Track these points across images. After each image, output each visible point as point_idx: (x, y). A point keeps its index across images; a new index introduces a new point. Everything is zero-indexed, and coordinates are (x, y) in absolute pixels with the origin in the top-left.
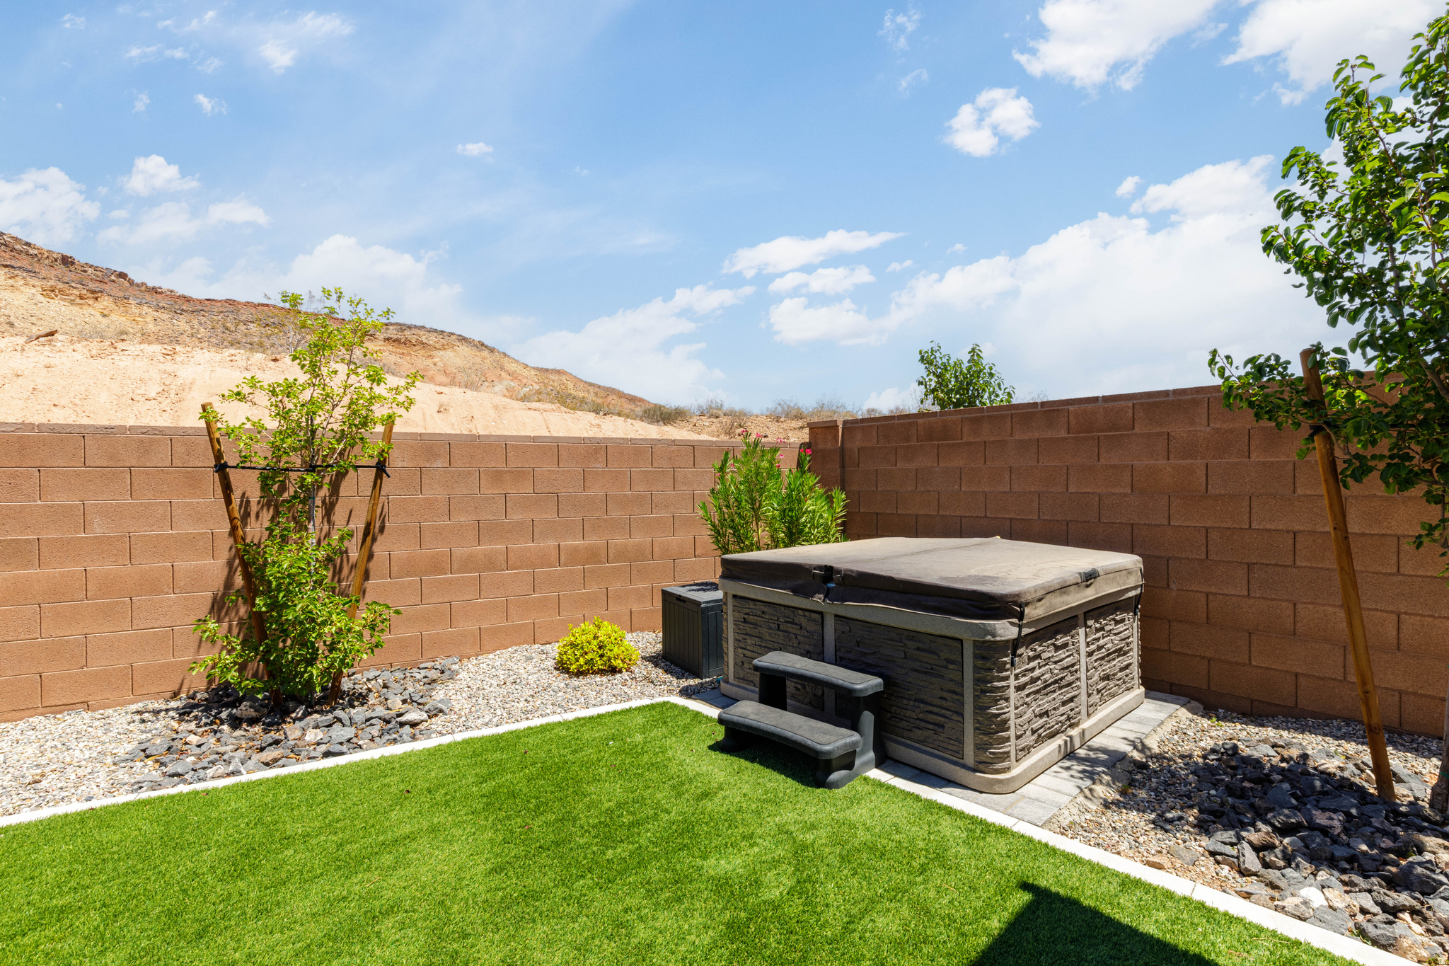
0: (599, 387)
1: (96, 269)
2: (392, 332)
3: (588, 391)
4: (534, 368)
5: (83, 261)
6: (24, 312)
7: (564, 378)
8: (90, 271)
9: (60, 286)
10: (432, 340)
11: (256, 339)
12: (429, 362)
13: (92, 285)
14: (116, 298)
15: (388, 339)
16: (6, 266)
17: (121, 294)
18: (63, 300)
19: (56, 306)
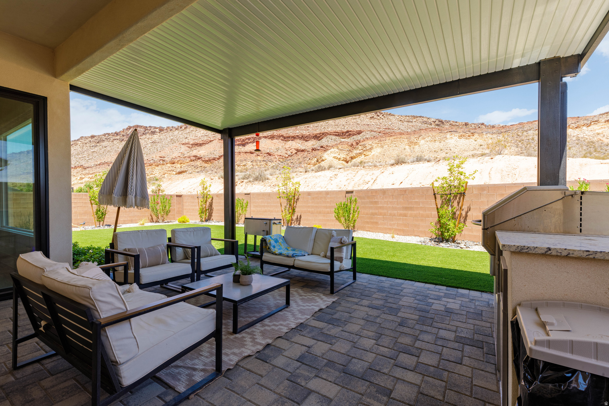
1: (475, 124)
5: (472, 123)
8: (473, 125)
9: (463, 134)
13: (472, 131)
14: (479, 134)
16: (450, 132)
17: (481, 132)
18: (464, 138)
19: (463, 141)
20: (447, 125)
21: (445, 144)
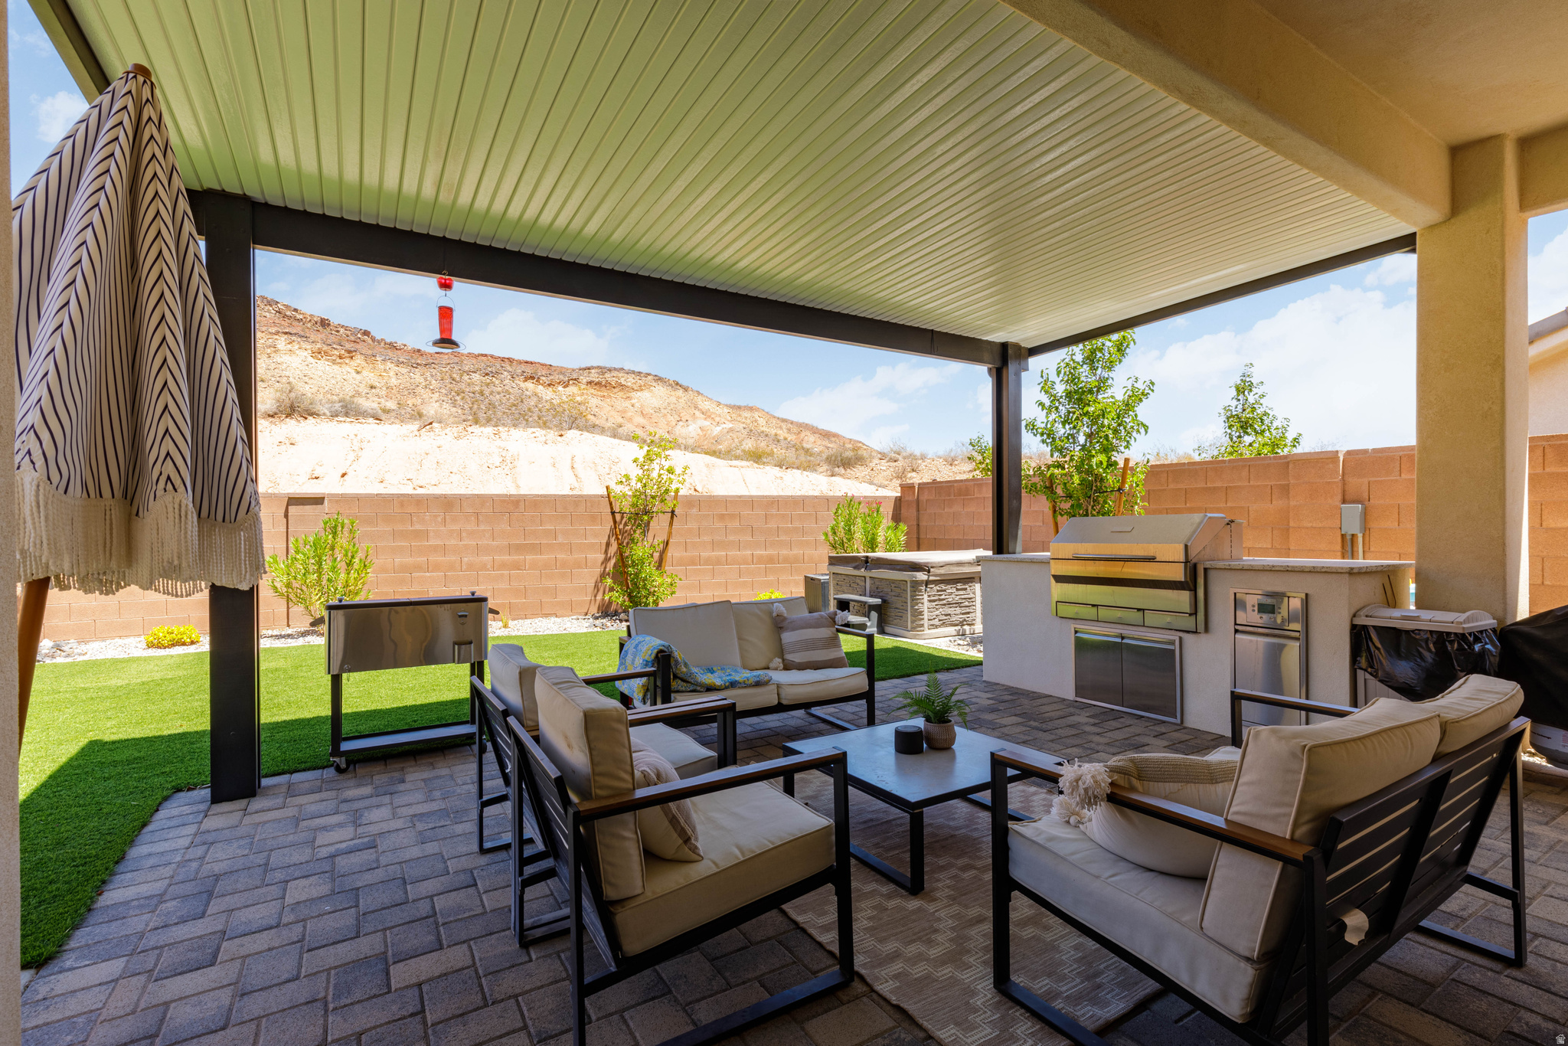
0: (792, 423)
1: (346, 328)
2: (594, 376)
3: (781, 428)
4: (727, 405)
5: (336, 323)
6: (299, 372)
7: (756, 415)
8: (342, 330)
9: (325, 348)
10: (629, 381)
11: (477, 388)
12: (627, 404)
13: (348, 346)
14: (366, 356)
15: (590, 383)
16: (286, 333)
17: (370, 352)
18: (328, 360)
19: (323, 366)
20: (269, 311)
21: (273, 366)
